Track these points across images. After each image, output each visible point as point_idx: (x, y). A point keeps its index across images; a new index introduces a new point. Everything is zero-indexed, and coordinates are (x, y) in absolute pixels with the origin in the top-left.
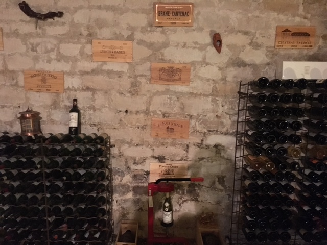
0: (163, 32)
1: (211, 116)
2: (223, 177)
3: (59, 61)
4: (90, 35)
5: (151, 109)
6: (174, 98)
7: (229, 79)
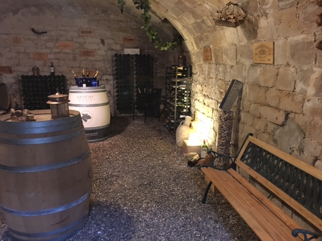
0: (83, 38)
1: (103, 68)
2: (110, 91)
3: (46, 49)
4: (57, 39)
5: (81, 66)
6: (89, 62)
7: (109, 55)
